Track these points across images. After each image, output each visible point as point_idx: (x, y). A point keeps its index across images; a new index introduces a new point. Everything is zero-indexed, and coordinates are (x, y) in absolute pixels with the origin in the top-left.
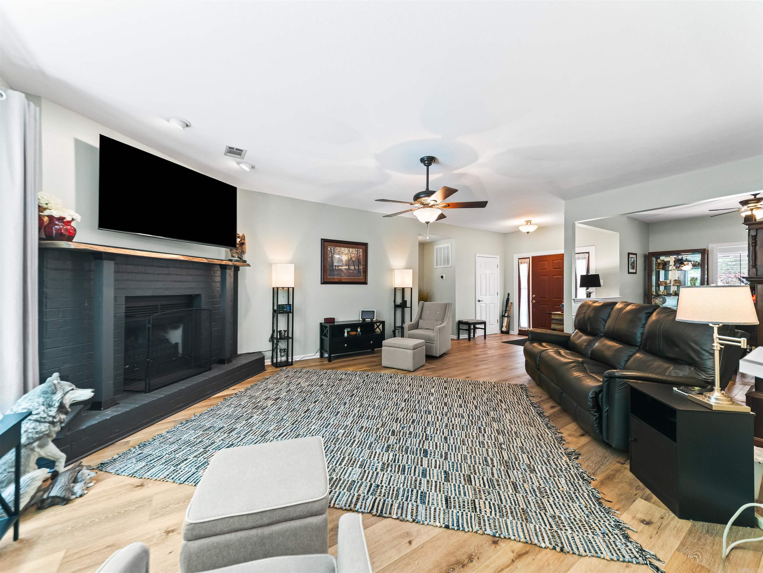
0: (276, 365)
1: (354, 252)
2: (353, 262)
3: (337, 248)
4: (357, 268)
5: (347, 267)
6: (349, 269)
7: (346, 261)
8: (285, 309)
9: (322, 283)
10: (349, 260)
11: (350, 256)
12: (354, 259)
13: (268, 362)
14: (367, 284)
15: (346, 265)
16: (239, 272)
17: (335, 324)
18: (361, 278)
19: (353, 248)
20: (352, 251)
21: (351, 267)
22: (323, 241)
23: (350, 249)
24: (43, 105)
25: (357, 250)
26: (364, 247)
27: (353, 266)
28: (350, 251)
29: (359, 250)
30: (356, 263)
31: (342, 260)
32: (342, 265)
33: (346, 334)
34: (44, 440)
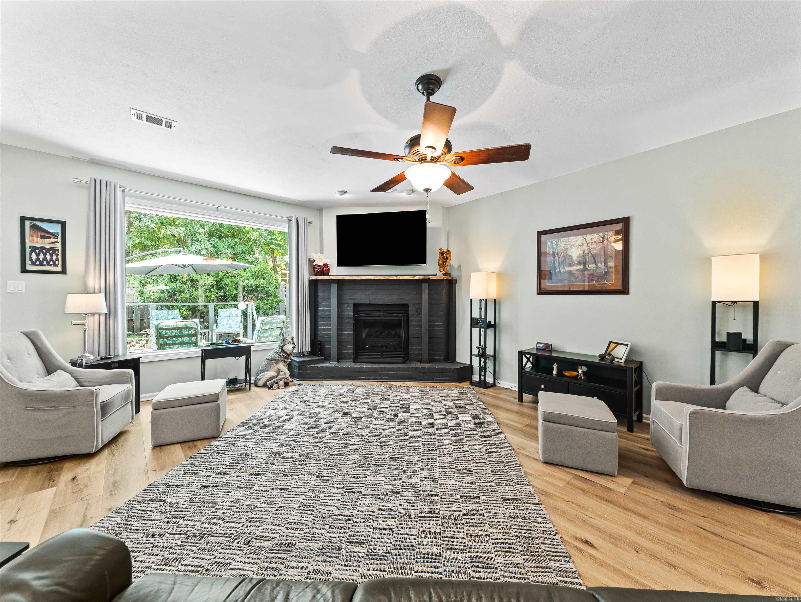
1: (596, 240)
2: (594, 256)
3: (562, 239)
4: (602, 266)
5: (581, 267)
6: (585, 269)
7: (578, 257)
9: (538, 294)
10: (584, 256)
11: (586, 248)
12: (595, 252)
14: (629, 293)
15: (580, 263)
16: (457, 286)
18: (614, 282)
19: (594, 233)
20: (591, 239)
21: (590, 265)
22: (540, 234)
23: (588, 236)
24: (324, 211)
25: (601, 234)
26: (619, 226)
27: (593, 264)
28: (587, 239)
29: (606, 233)
30: (599, 257)
31: (570, 256)
32: (571, 265)
33: (555, 372)
34: (277, 361)
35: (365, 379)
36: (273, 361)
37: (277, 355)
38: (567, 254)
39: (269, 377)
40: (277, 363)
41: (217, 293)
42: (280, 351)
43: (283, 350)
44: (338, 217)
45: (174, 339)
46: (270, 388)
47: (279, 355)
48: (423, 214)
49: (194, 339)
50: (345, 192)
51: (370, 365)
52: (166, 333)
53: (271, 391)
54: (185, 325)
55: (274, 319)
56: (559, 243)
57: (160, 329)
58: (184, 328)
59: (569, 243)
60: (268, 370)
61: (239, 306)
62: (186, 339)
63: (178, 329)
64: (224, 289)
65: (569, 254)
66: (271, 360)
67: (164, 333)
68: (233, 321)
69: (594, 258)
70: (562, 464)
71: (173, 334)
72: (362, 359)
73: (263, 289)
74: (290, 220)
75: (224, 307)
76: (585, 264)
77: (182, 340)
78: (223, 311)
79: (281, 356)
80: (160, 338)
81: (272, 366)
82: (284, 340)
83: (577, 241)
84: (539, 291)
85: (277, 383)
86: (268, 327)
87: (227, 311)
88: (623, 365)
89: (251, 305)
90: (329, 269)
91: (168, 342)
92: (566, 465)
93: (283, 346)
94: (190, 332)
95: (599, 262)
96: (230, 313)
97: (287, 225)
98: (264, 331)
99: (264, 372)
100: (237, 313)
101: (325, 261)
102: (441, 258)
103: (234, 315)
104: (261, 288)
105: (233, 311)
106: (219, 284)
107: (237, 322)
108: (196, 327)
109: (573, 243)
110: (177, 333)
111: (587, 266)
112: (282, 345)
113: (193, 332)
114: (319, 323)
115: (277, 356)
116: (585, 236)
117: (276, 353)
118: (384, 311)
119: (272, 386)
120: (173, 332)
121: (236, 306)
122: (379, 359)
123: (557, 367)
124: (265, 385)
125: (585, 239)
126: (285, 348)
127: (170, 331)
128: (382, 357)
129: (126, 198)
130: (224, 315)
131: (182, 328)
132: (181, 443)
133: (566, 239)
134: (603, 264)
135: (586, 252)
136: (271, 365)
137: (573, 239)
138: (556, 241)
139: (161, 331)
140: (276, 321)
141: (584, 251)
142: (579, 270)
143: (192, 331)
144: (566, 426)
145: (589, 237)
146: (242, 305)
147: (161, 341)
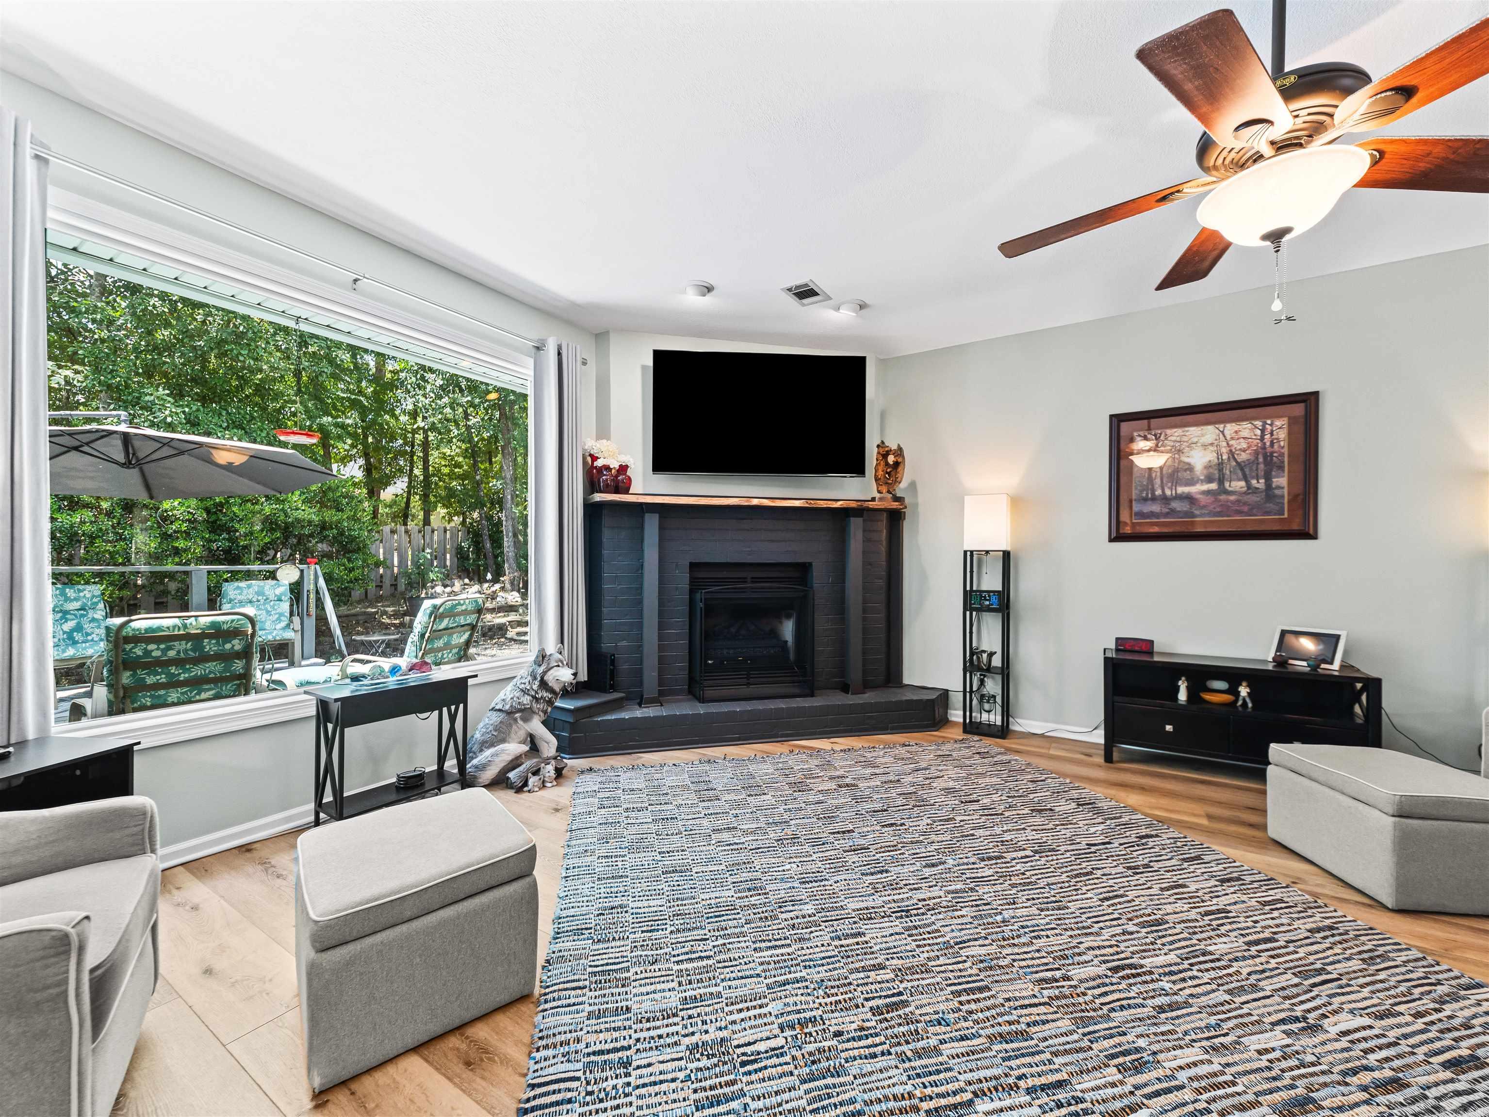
0: (972, 728)
1: (1245, 433)
2: (1241, 466)
3: (1169, 432)
4: (1260, 484)
5: (1213, 486)
6: (1222, 491)
7: (1206, 467)
8: (987, 603)
9: (1111, 540)
10: (1220, 464)
11: (1224, 450)
12: (1243, 457)
13: (956, 715)
14: (1314, 536)
15: (1209, 479)
16: (906, 525)
17: (1156, 659)
18: (1286, 516)
19: (1243, 420)
20: (1236, 432)
21: (1234, 484)
22: (1117, 420)
23: (1228, 426)
24: (613, 338)
25: (1259, 423)
26: (1298, 410)
27: (1239, 480)
28: (1227, 432)
29: (1269, 422)
30: (1254, 468)
31: (1189, 464)
32: (1191, 482)
33: (1182, 696)
34: (526, 713)
35: (739, 739)
36: (518, 715)
37: (529, 698)
38: (1180, 462)
39: (510, 758)
40: (526, 720)
41: (210, 541)
42: (535, 687)
43: (544, 684)
44: (659, 356)
45: (173, 670)
46: (519, 790)
47: (534, 697)
48: (859, 363)
49: (238, 666)
50: (709, 289)
51: (748, 706)
52: (147, 653)
53: (524, 796)
54: (214, 625)
55: (459, 604)
56: (1162, 438)
57: (127, 640)
58: (210, 636)
59: (1185, 439)
60: (503, 741)
61: (279, 574)
62: (213, 668)
63: (187, 637)
64: (230, 530)
65: (1186, 460)
66: (509, 713)
67: (140, 653)
68: (268, 612)
69: (1242, 469)
70: (1442, 910)
71: (172, 654)
72: (709, 693)
73: (342, 534)
74: (538, 348)
75: (235, 576)
76: (1221, 482)
77: (198, 671)
78: (238, 588)
79: (537, 700)
80: (126, 668)
81: (514, 727)
82: (543, 657)
83: (1203, 435)
84: (1114, 535)
85: (536, 773)
86: (445, 623)
87: (249, 587)
88: (1336, 673)
89: (312, 573)
90: (630, 479)
91: (150, 680)
92: (1448, 910)
93: (545, 673)
94: (228, 646)
95: (1253, 478)
96: (258, 593)
97: (531, 361)
98: (436, 634)
99: (492, 745)
100: (278, 591)
101: (625, 459)
102: (882, 463)
103: (272, 597)
104: (335, 531)
105: (267, 587)
106: (213, 518)
107: (281, 615)
108: (250, 631)
109: (1195, 440)
110: (186, 651)
111: (1227, 485)
112: (541, 670)
113: (237, 645)
114: (605, 610)
115: (526, 700)
116: (1221, 427)
117: (524, 692)
118: (755, 580)
119: (526, 784)
120: (170, 648)
121: (272, 575)
122: (744, 691)
123: (1187, 687)
124: (500, 782)
125: (1223, 432)
126: (550, 677)
127: (162, 646)
128: (748, 684)
129: (51, 190)
130: (239, 597)
131: (203, 635)
132: (416, 1049)
133: (1178, 432)
134: (1262, 481)
135: (1225, 457)
136: (511, 725)
137: (1193, 431)
138: (1155, 435)
139: (128, 647)
140: (464, 607)
141: (1219, 455)
142: (1208, 492)
143: (236, 642)
144: (1449, 823)
145: (1230, 429)
146: (288, 574)
147: (126, 678)
